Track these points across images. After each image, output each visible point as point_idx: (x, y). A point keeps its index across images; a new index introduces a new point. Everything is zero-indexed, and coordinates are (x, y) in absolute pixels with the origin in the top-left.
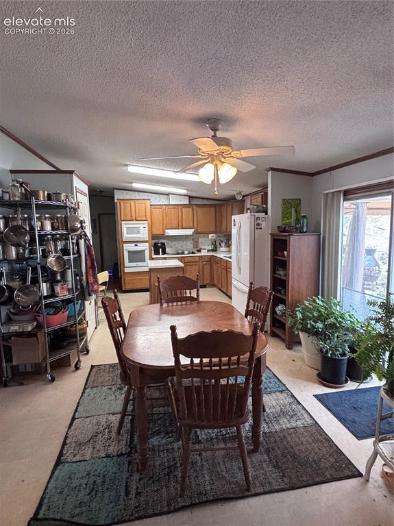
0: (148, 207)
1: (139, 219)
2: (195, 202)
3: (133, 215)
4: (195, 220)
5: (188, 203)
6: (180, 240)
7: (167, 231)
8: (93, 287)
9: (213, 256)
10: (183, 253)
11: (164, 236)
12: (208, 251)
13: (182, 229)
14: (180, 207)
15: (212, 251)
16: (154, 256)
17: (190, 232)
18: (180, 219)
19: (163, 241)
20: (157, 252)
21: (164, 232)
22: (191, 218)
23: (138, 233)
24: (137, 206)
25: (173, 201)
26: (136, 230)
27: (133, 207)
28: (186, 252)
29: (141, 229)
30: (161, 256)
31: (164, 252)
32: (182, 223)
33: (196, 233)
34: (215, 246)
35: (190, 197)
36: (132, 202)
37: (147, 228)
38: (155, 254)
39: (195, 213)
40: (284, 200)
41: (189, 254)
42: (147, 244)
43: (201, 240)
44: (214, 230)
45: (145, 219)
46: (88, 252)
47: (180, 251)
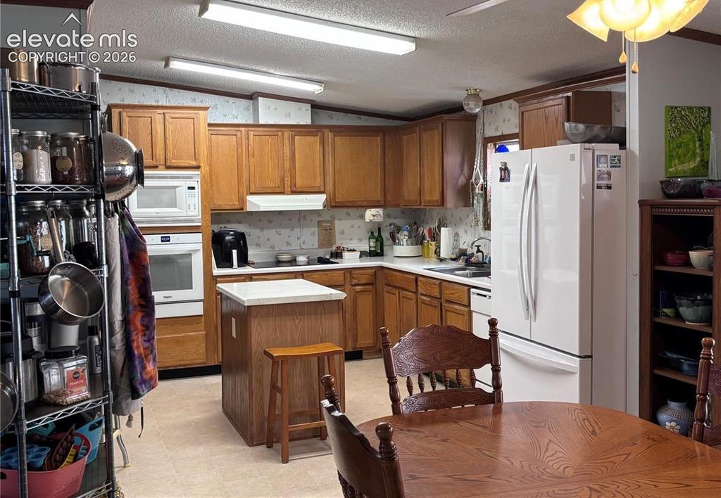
0: (203, 129)
1: (175, 162)
2: (326, 119)
3: (159, 151)
4: (330, 170)
5: (309, 122)
6: (281, 226)
7: (250, 198)
8: (144, 368)
9: (382, 268)
10: (293, 262)
11: (241, 214)
12: (363, 254)
13: (293, 192)
14: (287, 134)
15: (372, 254)
16: (217, 271)
17: (315, 202)
18: (287, 165)
19: (240, 228)
20: (224, 261)
21: (243, 201)
22: (318, 162)
23: (173, 204)
24: (170, 127)
25: (269, 113)
26: (166, 197)
27: (159, 129)
28: (301, 259)
29: (182, 192)
30: (236, 270)
31: (243, 261)
32: (293, 177)
33: (332, 204)
34: (379, 240)
35: (316, 106)
36: (158, 116)
37: (197, 192)
38: (219, 266)
39: (329, 149)
40: (671, 109)
41: (309, 263)
42: (199, 237)
43: (339, 225)
44: (378, 196)
45: (194, 163)
46: (131, 256)
47: (285, 257)
